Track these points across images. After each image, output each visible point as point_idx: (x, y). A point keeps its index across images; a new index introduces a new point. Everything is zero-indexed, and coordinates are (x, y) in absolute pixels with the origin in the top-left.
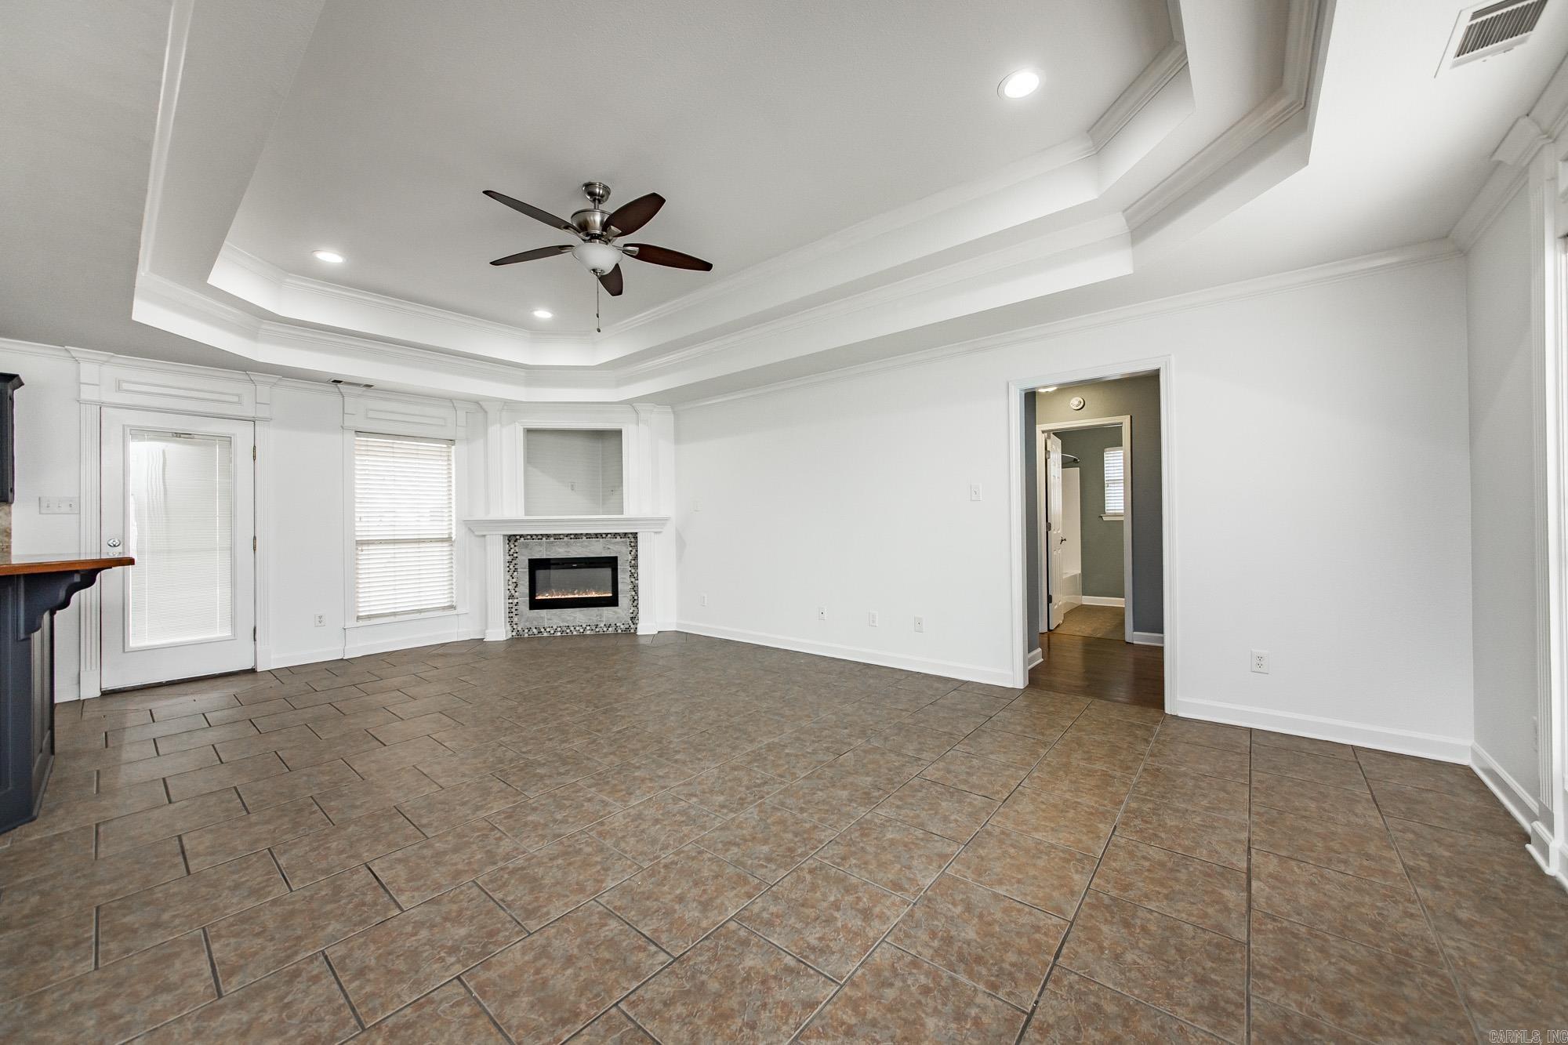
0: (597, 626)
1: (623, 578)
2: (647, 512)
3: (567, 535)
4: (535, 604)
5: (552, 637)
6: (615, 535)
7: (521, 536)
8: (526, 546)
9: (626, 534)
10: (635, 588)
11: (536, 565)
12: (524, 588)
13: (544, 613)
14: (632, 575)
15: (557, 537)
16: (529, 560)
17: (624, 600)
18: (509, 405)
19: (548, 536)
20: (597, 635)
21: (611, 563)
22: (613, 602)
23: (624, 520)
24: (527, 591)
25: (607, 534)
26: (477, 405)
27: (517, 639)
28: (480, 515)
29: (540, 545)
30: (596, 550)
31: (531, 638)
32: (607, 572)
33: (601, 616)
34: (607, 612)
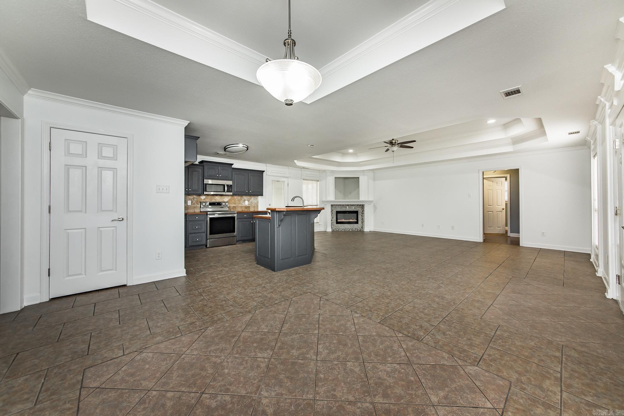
0: (353, 229)
1: (360, 217)
2: (366, 199)
3: (346, 205)
4: (337, 223)
5: (341, 231)
6: (358, 205)
7: (334, 205)
8: (335, 208)
9: (360, 205)
10: (362, 219)
11: (338, 212)
12: (335, 218)
13: (339, 225)
14: (362, 216)
15: (343, 205)
16: (336, 211)
17: (360, 222)
18: (332, 172)
19: (341, 205)
20: (353, 231)
21: (356, 212)
22: (357, 223)
23: (360, 201)
24: (336, 219)
25: (355, 205)
26: (324, 171)
27: (333, 231)
28: (324, 199)
29: (338, 207)
30: (353, 209)
31: (336, 231)
32: (355, 215)
33: (354, 226)
34: (355, 225)
